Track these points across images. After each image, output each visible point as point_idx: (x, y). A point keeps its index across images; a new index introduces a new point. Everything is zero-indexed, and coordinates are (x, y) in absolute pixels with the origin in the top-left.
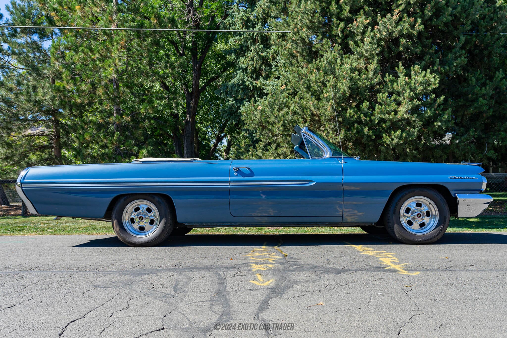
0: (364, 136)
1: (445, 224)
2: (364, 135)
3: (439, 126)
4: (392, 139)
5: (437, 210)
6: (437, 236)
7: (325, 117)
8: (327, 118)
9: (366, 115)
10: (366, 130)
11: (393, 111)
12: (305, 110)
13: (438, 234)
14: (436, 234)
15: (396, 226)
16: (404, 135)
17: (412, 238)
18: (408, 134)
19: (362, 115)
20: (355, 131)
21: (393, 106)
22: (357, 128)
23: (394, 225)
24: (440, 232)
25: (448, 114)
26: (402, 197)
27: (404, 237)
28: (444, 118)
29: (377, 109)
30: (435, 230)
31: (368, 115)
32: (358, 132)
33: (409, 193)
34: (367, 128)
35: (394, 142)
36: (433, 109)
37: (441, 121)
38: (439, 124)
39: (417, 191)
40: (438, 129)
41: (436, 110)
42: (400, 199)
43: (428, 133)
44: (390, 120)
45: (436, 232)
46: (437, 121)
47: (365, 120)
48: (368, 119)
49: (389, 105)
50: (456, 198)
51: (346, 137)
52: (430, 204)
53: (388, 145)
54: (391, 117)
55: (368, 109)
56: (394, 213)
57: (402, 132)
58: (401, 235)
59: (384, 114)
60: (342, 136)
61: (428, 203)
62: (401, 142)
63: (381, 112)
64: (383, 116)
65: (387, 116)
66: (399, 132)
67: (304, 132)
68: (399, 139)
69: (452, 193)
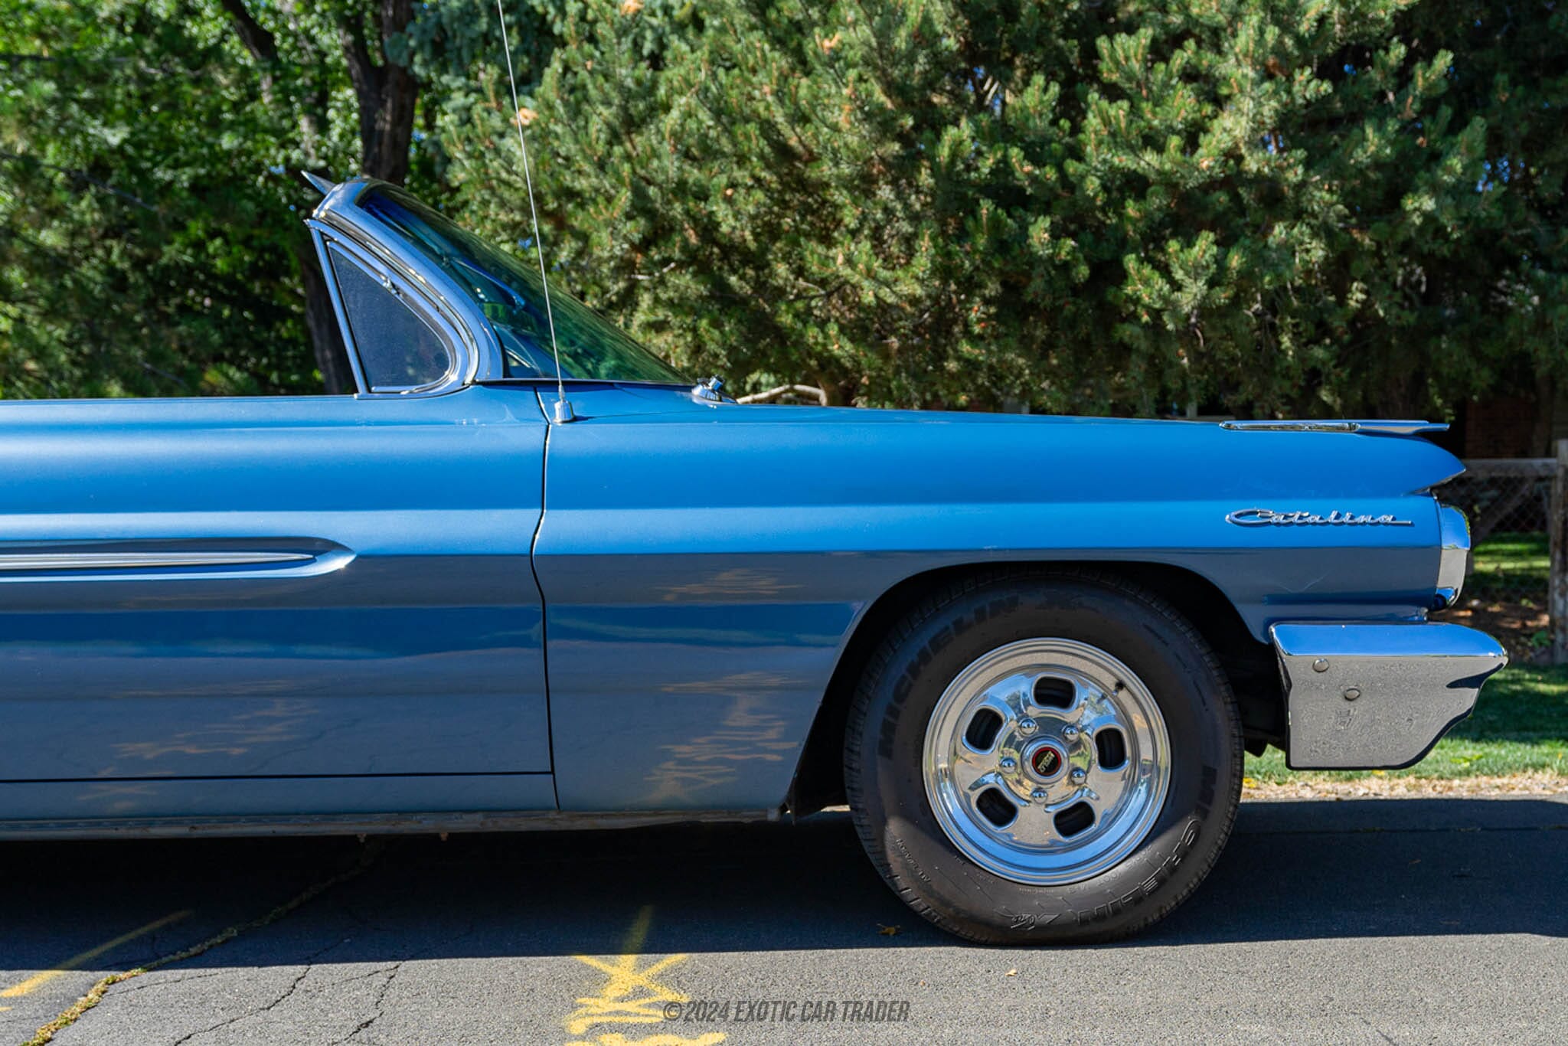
0: (1031, 265)
1: (1204, 814)
2: (1033, 261)
3: (1428, 217)
4: (1177, 286)
5: (1161, 722)
6: (1153, 892)
7: (837, 164)
8: (846, 169)
9: (1035, 154)
10: (1039, 232)
11: (1178, 133)
12: (739, 130)
13: (1162, 881)
14: (1151, 883)
15: (895, 830)
16: (1235, 261)
17: (999, 909)
18: (1259, 257)
19: (1015, 153)
20: (982, 241)
21: (1183, 103)
22: (996, 224)
23: (884, 822)
24: (1173, 870)
25: (1470, 149)
26: (937, 644)
27: (947, 904)
28: (1450, 170)
29: (1093, 121)
30: (1143, 855)
31: (1052, 155)
32: (1002, 245)
33: (980, 615)
34: (1044, 222)
35: (1188, 300)
36: (1392, 126)
37: (1435, 189)
38: (1429, 204)
39: (1031, 602)
40: (1421, 230)
41: (1409, 129)
42: (924, 657)
43: (1377, 253)
44: (1169, 182)
45: (1151, 865)
46: (1415, 191)
47: (1034, 180)
48: (1051, 174)
49: (1158, 102)
50: (1271, 650)
51: (944, 270)
52: (1120, 685)
53: (1156, 314)
54: (1168, 166)
55: (1054, 122)
56: (886, 749)
57: (1225, 243)
58: (927, 890)
59: (1133, 149)
60: (922, 263)
61: (1110, 682)
62: (1222, 296)
63: (1113, 135)
64: (1124, 160)
65: (1150, 158)
66: (1204, 246)
67: (329, 222)
68: (1212, 283)
69: (1252, 616)
